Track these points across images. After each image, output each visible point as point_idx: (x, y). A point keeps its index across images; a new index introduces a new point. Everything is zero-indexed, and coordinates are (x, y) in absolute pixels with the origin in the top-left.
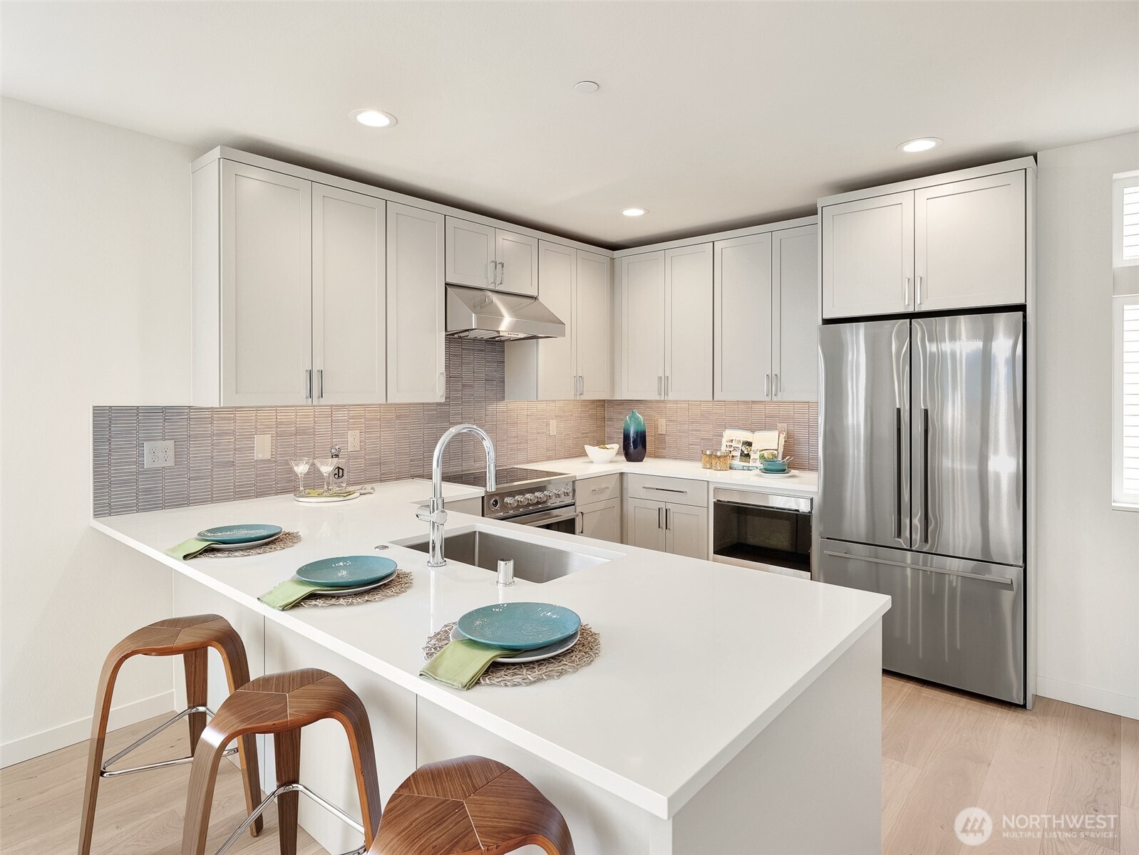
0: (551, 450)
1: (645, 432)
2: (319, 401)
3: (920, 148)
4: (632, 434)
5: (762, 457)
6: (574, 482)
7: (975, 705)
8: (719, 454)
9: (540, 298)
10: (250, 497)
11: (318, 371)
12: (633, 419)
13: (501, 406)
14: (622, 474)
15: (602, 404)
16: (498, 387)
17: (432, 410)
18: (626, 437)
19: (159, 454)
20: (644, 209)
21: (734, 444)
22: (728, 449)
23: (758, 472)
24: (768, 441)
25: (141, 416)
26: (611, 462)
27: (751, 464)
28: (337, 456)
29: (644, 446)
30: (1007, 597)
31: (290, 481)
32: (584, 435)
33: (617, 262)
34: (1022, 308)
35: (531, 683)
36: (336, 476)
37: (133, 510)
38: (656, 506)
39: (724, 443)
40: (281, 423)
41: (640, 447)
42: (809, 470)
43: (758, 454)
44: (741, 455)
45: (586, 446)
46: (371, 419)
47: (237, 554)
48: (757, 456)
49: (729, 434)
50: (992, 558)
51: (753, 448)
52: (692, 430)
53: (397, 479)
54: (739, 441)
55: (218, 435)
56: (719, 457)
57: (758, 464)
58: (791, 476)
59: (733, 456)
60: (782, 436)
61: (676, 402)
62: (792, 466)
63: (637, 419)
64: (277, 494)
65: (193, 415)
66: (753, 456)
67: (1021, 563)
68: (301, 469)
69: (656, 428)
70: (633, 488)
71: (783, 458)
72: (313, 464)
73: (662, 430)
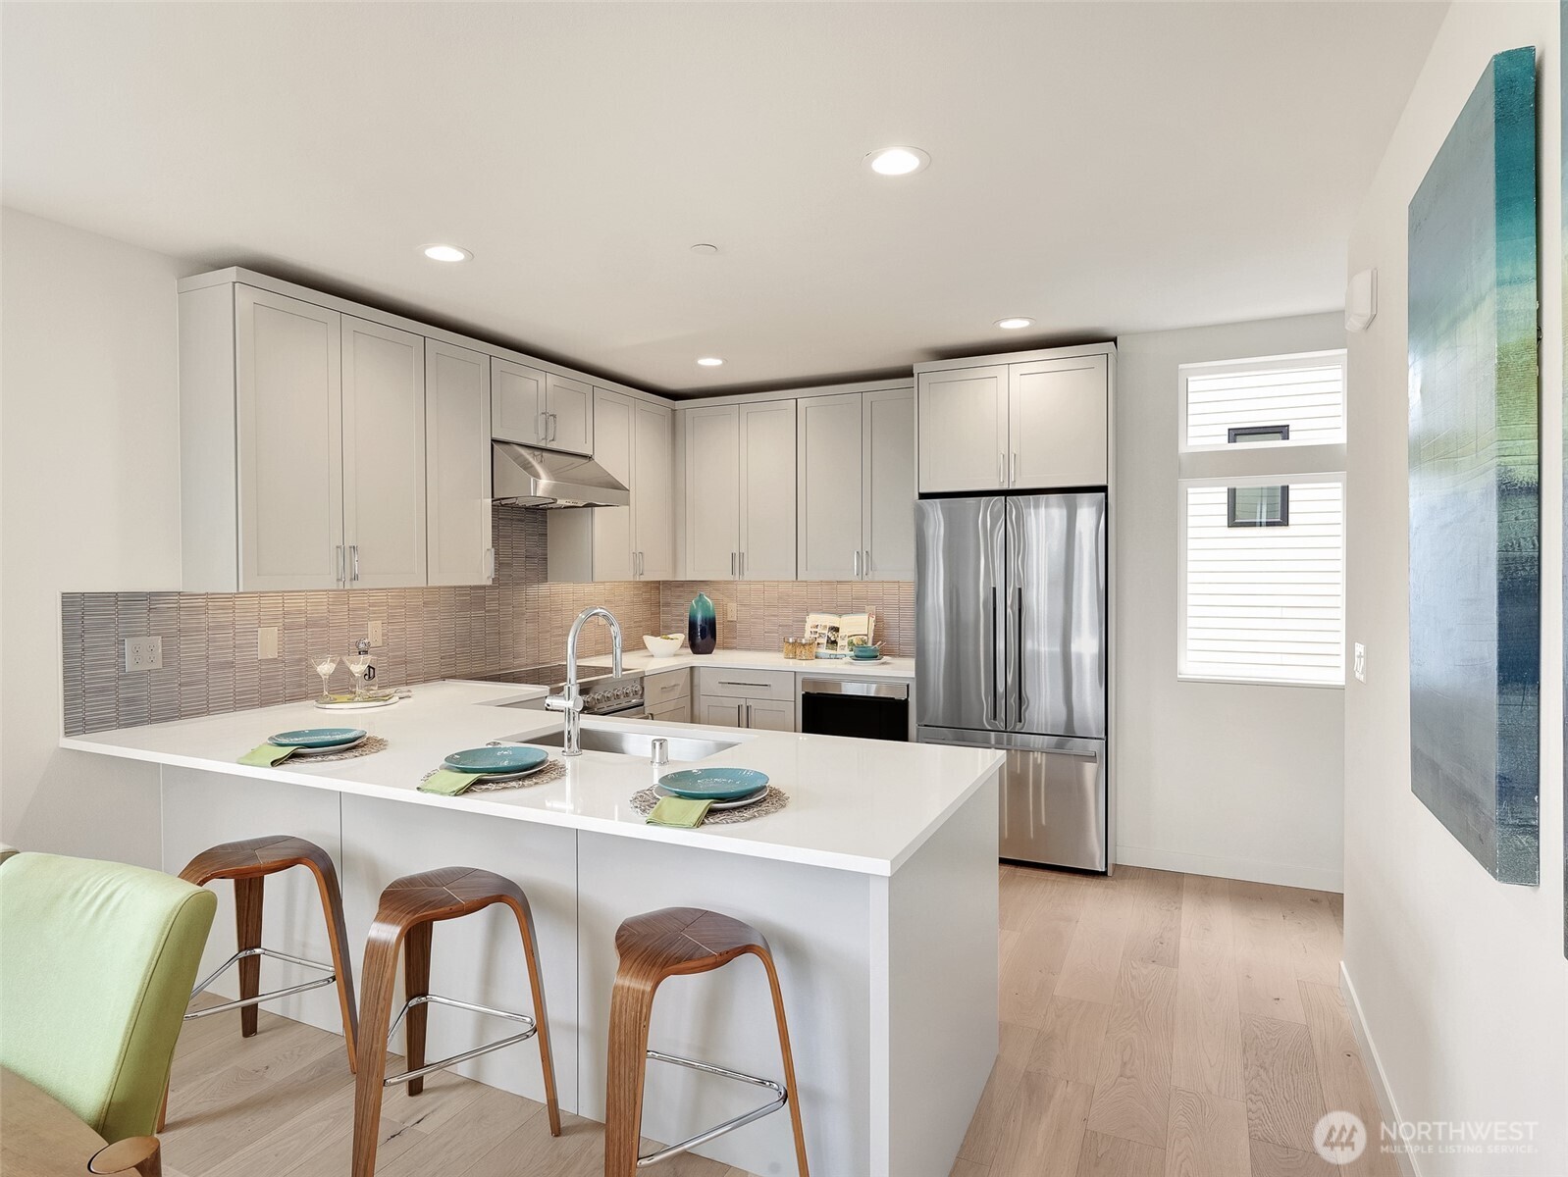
0: (601, 643)
1: (714, 619)
2: (351, 584)
3: (1015, 326)
4: (699, 623)
5: (851, 643)
6: (642, 678)
7: (1064, 877)
8: (804, 641)
9: (596, 458)
10: (253, 707)
11: (350, 547)
12: (700, 604)
13: (543, 589)
14: (692, 668)
15: (657, 586)
16: (539, 567)
17: (463, 595)
18: (692, 625)
19: (142, 654)
20: (722, 359)
21: (819, 630)
22: (813, 636)
23: (848, 659)
24: (857, 626)
25: (120, 605)
26: (675, 655)
27: (839, 652)
28: (366, 652)
29: (714, 636)
30: (1090, 770)
31: (301, 686)
32: (637, 624)
33: (679, 415)
34: (1103, 489)
35: (749, 819)
36: (367, 677)
37: (112, 726)
38: (736, 703)
39: (808, 628)
40: (289, 613)
41: (709, 637)
42: (900, 656)
43: (847, 640)
44: (827, 642)
45: (645, 637)
46: (395, 608)
47: (331, 757)
48: (845, 643)
49: (813, 619)
50: (1074, 732)
51: (841, 633)
52: (768, 616)
53: (425, 681)
54: (825, 627)
55: (215, 628)
56: (804, 645)
57: (846, 651)
58: (883, 663)
59: (818, 644)
60: (872, 620)
61: (749, 582)
62: (884, 652)
63: (705, 603)
64: (286, 702)
65: (184, 603)
66: (839, 641)
67: (1103, 736)
68: (325, 668)
69: (725, 614)
70: (706, 684)
71: (873, 644)
72: (341, 662)
73: (732, 616)
